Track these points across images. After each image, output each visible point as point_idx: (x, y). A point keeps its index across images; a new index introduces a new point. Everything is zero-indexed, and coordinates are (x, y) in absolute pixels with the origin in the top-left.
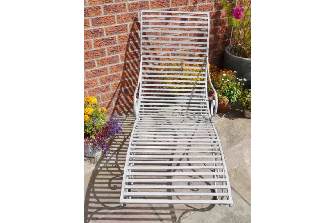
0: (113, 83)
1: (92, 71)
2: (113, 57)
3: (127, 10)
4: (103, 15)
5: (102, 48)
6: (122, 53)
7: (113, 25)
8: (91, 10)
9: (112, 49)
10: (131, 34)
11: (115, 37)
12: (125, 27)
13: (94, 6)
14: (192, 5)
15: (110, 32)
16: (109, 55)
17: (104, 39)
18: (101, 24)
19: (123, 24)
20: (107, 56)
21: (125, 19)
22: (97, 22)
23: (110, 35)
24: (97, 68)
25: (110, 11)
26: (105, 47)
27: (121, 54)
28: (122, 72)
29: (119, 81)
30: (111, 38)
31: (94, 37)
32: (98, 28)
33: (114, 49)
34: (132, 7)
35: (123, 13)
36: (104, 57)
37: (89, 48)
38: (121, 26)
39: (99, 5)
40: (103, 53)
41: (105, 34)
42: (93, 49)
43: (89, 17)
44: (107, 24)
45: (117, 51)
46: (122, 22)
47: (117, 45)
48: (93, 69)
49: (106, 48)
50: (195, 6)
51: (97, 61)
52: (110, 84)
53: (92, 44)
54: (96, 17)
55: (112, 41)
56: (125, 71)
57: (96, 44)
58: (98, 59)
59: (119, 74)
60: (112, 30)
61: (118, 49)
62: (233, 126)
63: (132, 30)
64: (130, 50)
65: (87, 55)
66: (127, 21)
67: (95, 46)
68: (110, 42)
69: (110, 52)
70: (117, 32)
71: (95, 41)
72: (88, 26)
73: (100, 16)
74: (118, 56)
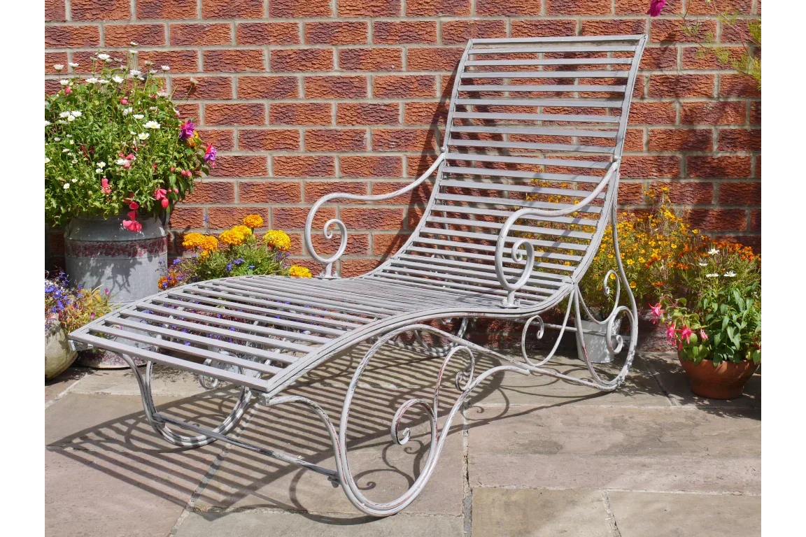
0: (377, 232)
1: (323, 184)
2: (383, 159)
3: (438, 39)
4: (370, 44)
5: (358, 127)
6: (413, 152)
7: (392, 74)
8: (340, 29)
9: (383, 134)
10: (444, 103)
11: (397, 105)
12: (427, 83)
13: (351, 20)
14: (658, 46)
15: (385, 89)
16: (374, 150)
17: (364, 106)
18: (361, 66)
19: (423, 73)
20: (369, 153)
21: (430, 62)
22: (353, 61)
23: (383, 98)
24: (337, 181)
25: (390, 38)
26: (367, 128)
27: (409, 154)
28: (408, 206)
29: (395, 232)
30: (385, 105)
31: (340, 95)
32: (353, 74)
33: (389, 138)
34: (452, 32)
35: (426, 46)
36: (359, 155)
37: (323, 123)
38: (415, 77)
39: (361, 20)
40: (358, 143)
41: (369, 94)
42: (334, 126)
43: (333, 45)
44: (378, 67)
45: (398, 146)
46: (418, 70)
47: (400, 127)
48: (325, 181)
49: (369, 131)
50: (666, 49)
51: (342, 160)
52: (367, 232)
53: (333, 112)
54: (351, 47)
55: (388, 115)
56: (416, 207)
57: (343, 116)
58: (341, 155)
59: (399, 212)
60: (390, 86)
61: (402, 140)
62: (697, 425)
63: (447, 93)
64: (437, 148)
65: (316, 139)
66: (436, 68)
67: (340, 120)
68: (383, 116)
69: (379, 143)
70: (404, 93)
71: (340, 107)
72: (329, 67)
73: (362, 47)
74: (399, 159)
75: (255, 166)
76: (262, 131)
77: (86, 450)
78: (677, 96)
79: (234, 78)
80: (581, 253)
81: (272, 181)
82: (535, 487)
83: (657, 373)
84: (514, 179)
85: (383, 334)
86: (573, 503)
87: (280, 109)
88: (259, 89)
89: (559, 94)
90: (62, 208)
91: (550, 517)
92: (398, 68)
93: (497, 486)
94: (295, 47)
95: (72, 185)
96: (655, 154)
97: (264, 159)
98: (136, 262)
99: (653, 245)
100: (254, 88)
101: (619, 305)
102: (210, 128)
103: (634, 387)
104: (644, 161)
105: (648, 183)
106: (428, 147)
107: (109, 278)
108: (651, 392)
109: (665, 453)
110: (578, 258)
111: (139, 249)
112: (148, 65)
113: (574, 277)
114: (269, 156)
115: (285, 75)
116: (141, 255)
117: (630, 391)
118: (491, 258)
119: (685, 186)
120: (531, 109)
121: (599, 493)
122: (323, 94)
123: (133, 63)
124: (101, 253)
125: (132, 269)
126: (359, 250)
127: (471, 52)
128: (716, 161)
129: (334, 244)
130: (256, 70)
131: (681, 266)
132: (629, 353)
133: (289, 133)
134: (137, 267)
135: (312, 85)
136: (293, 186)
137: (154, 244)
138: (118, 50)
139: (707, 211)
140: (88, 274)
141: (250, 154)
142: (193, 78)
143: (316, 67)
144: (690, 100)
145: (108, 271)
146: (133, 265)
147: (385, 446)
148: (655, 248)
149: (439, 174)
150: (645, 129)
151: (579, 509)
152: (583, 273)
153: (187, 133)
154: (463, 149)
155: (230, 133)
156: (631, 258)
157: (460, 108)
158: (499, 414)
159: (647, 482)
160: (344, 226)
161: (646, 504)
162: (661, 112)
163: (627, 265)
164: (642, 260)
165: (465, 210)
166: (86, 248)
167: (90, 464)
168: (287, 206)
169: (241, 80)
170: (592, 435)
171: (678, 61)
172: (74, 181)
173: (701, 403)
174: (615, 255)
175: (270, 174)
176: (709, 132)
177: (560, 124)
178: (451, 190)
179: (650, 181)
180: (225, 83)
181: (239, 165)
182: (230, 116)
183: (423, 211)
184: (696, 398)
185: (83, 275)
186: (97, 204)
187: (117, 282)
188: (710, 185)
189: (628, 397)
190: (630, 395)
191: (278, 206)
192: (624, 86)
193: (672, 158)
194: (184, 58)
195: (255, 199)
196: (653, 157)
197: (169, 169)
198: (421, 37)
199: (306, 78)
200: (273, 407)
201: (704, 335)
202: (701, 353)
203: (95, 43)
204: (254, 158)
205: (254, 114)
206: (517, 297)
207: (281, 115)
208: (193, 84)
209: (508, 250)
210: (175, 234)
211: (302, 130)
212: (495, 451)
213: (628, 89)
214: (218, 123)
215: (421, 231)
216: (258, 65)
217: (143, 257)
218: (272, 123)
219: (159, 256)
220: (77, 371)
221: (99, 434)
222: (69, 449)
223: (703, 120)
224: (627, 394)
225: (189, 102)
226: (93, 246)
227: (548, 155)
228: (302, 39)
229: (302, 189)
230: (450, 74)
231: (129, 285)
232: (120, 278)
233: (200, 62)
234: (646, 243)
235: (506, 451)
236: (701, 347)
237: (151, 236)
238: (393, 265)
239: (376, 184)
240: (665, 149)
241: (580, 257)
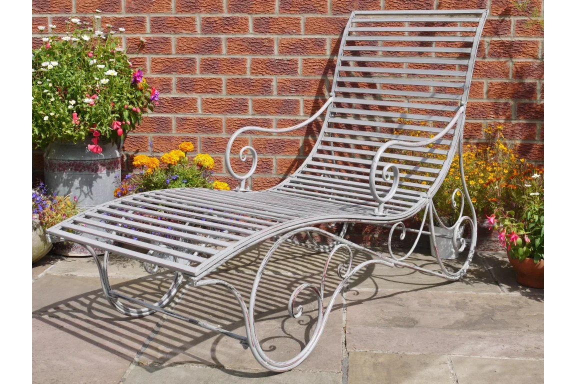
0: (280, 157)
1: (240, 120)
2: (285, 101)
3: (329, 10)
4: (277, 14)
5: (267, 77)
6: (309, 96)
7: (294, 36)
8: (254, 2)
9: (285, 82)
10: (333, 59)
11: (297, 61)
12: (320, 44)
14: (497, 18)
15: (288, 48)
16: (279, 94)
17: (272, 60)
18: (270, 30)
19: (317, 37)
20: (275, 96)
21: (322, 28)
22: (264, 26)
23: (286, 55)
24: (250, 117)
25: (292, 9)
26: (273, 77)
27: (305, 98)
28: (304, 137)
29: (294, 157)
30: (288, 60)
31: (254, 52)
32: (264, 37)
33: (290, 85)
34: (340, 5)
35: (320, 16)
36: (267, 97)
37: (241, 73)
38: (311, 39)
40: (267, 89)
41: (276, 51)
42: (248, 75)
43: (249, 14)
44: (283, 31)
45: (297, 91)
46: (314, 34)
47: (299, 77)
48: (241, 117)
49: (275, 80)
50: (503, 21)
51: (254, 101)
52: (273, 157)
53: (248, 65)
54: (262, 16)
55: (289, 67)
56: (310, 138)
57: (256, 68)
58: (254, 98)
59: (296, 142)
60: (291, 45)
61: (300, 87)
62: (521, 307)
63: (335, 52)
64: (326, 93)
65: (235, 86)
66: (326, 32)
67: (254, 71)
68: (285, 68)
69: (282, 89)
70: (302, 51)
71: (254, 62)
72: (245, 31)
73: (271, 16)
74: (297, 102)
75: (189, 105)
76: (195, 79)
77: (58, 318)
78: (511, 57)
79: (173, 38)
80: (435, 175)
81: (201, 116)
82: (396, 352)
83: (491, 268)
84: (385, 117)
85: (283, 234)
86: (426, 365)
87: (207, 62)
88: (192, 46)
89: (420, 54)
90: (42, 135)
91: (408, 375)
92: (298, 32)
93: (368, 350)
94: (220, 15)
95: (50, 117)
96: (493, 101)
97: (195, 100)
98: (97, 177)
99: (490, 170)
100: (188, 46)
101: (462, 216)
102: (155, 76)
103: (473, 277)
104: (484, 106)
105: (487, 123)
106: (320, 93)
107: (77, 188)
108: (486, 282)
109: (496, 328)
110: (432, 179)
111: (100, 167)
112: (109, 27)
113: (429, 193)
114: (199, 98)
115: (212, 36)
116: (101, 171)
117: (470, 280)
118: (367, 178)
119: (514, 126)
120: (398, 65)
121: (445, 357)
122: (241, 51)
123: (98, 25)
124: (71, 169)
125: (94, 182)
126: (266, 170)
127: (353, 21)
128: (539, 107)
129: (247, 165)
130: (190, 32)
131: (511, 187)
132: (470, 252)
133: (215, 80)
134: (98, 180)
135: (232, 44)
136: (218, 121)
137: (111, 163)
138: (87, 16)
139: (532, 145)
140: (62, 185)
141: (185, 96)
142: (142, 38)
143: (235, 30)
144: (521, 60)
145: (77, 183)
146: (95, 179)
147: (283, 319)
148: (491, 172)
149: (328, 113)
150: (486, 82)
151: (430, 370)
152: (436, 190)
153: (138, 79)
154: (346, 95)
155: (170, 79)
156: (473, 179)
157: (345, 63)
158: (370, 296)
159: (482, 350)
160: (255, 151)
161: (482, 366)
162: (498, 69)
163: (470, 185)
164: (481, 181)
165: (347, 141)
166: (60, 165)
167: (61, 328)
168: (213, 136)
169: (179, 40)
170: (440, 313)
171: (512, 30)
172: (52, 114)
173: (524, 291)
174: (461, 177)
175: (200, 111)
176: (534, 84)
177: (421, 76)
178: (337, 126)
179: (488, 121)
180: (167, 41)
181: (176, 104)
182: (169, 67)
183: (315, 141)
184: (521, 287)
185: (57, 185)
186: (69, 132)
187: (83, 191)
188: (535, 125)
189: (468, 285)
190: (470, 284)
191: (205, 136)
192: (470, 49)
193: (506, 104)
194: (136, 22)
195: (188, 130)
196: (492, 103)
197: (123, 107)
198: (316, 8)
199: (228, 39)
200: (199, 287)
201: (527, 240)
202: (525, 253)
203: (69, 11)
204: (187, 99)
205: (189, 65)
206: (385, 208)
207: (209, 66)
208: (142, 42)
209: (380, 172)
210: (127, 155)
211: (224, 78)
212: (366, 324)
213: (473, 51)
214: (161, 72)
215: (314, 156)
216: (191, 29)
217: (103, 172)
218: (201, 73)
219: (115, 172)
220: (51, 258)
221: (68, 305)
222: (46, 317)
223: (529, 75)
224: (467, 283)
225: (140, 56)
226: (65, 164)
227: (411, 100)
228: (225, 9)
229: (224, 124)
230: (337, 37)
231: (92, 194)
232: (85, 188)
233: (148, 26)
234: (485, 169)
235: (375, 325)
236: (525, 248)
237: (110, 157)
238: (292, 182)
239: (280, 120)
240: (500, 97)
241: (434, 178)
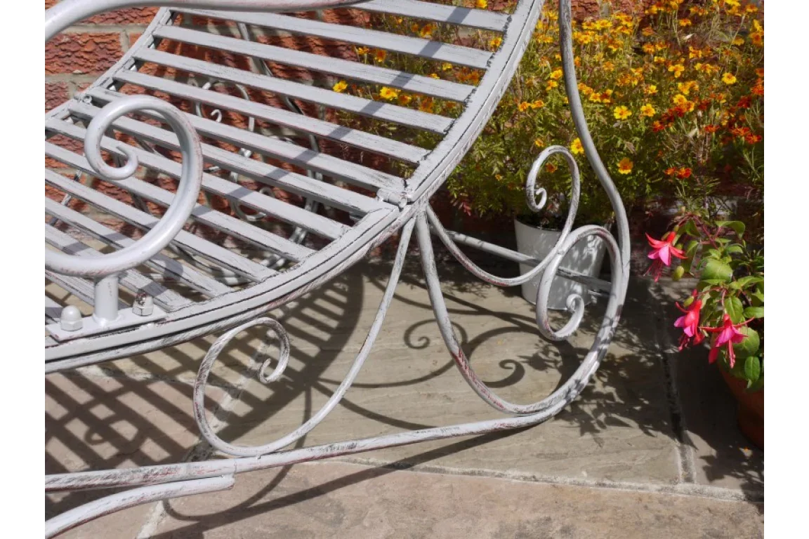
99: (678, 74)
101: (574, 228)
110: (437, 123)
113: (413, 182)
148: (683, 79)
164: (649, 109)
189: (587, 435)
190: (592, 430)
224: (587, 427)
234: (662, 66)
241: (447, 121)
